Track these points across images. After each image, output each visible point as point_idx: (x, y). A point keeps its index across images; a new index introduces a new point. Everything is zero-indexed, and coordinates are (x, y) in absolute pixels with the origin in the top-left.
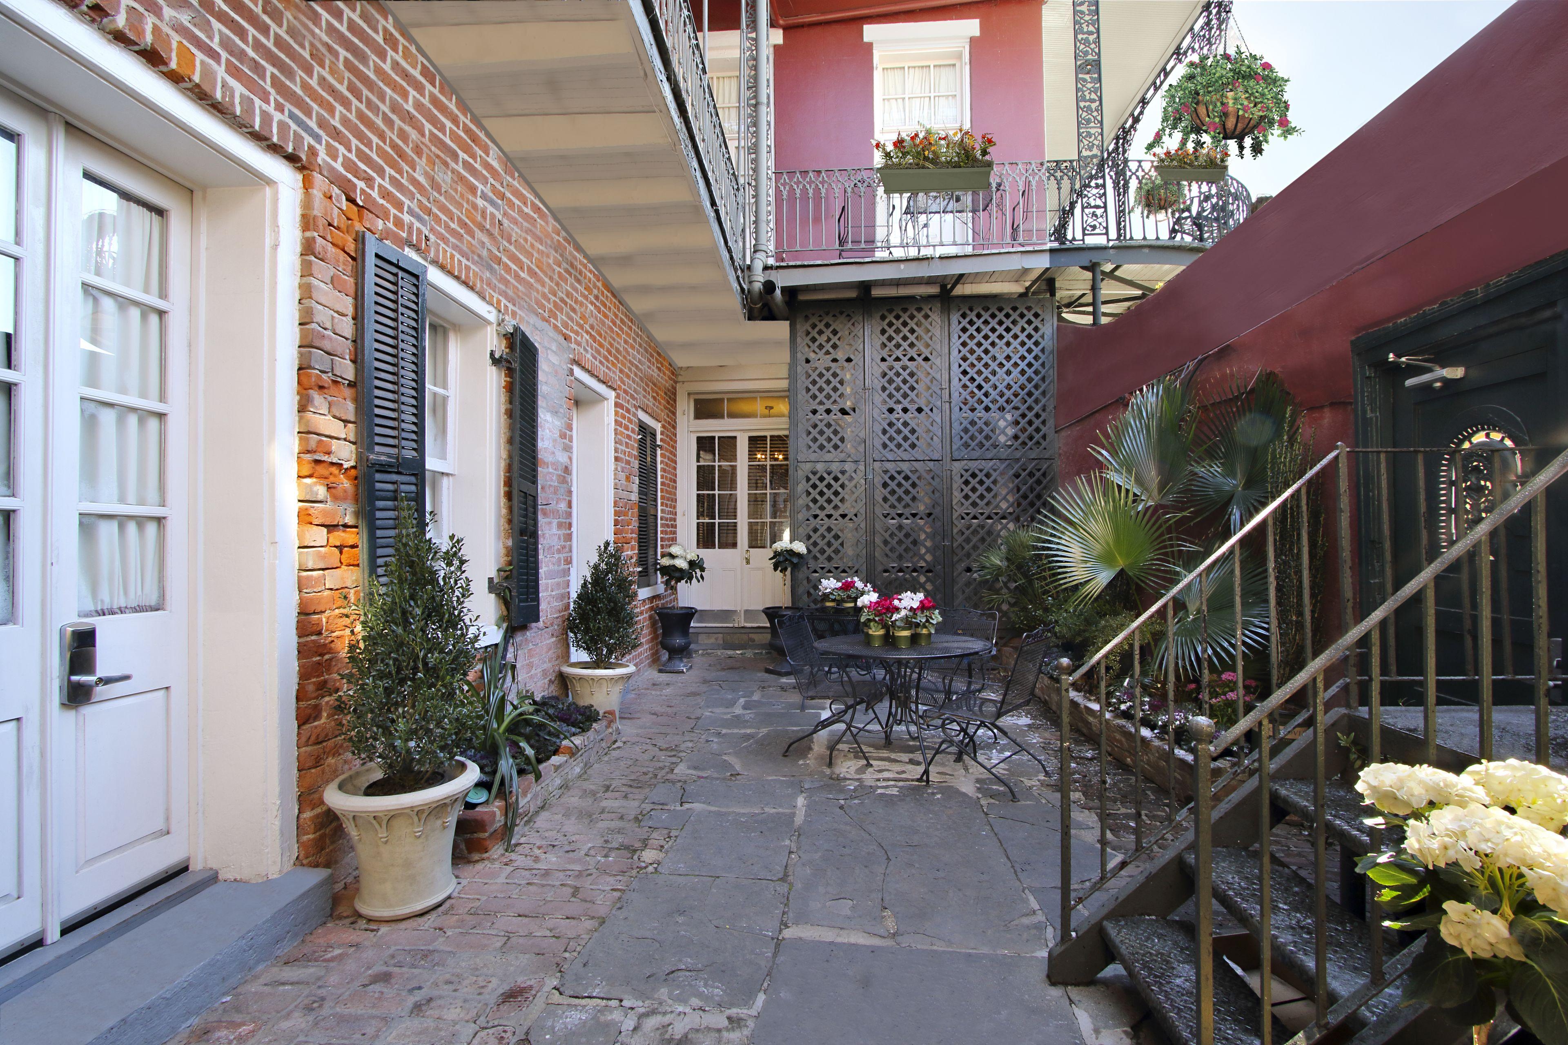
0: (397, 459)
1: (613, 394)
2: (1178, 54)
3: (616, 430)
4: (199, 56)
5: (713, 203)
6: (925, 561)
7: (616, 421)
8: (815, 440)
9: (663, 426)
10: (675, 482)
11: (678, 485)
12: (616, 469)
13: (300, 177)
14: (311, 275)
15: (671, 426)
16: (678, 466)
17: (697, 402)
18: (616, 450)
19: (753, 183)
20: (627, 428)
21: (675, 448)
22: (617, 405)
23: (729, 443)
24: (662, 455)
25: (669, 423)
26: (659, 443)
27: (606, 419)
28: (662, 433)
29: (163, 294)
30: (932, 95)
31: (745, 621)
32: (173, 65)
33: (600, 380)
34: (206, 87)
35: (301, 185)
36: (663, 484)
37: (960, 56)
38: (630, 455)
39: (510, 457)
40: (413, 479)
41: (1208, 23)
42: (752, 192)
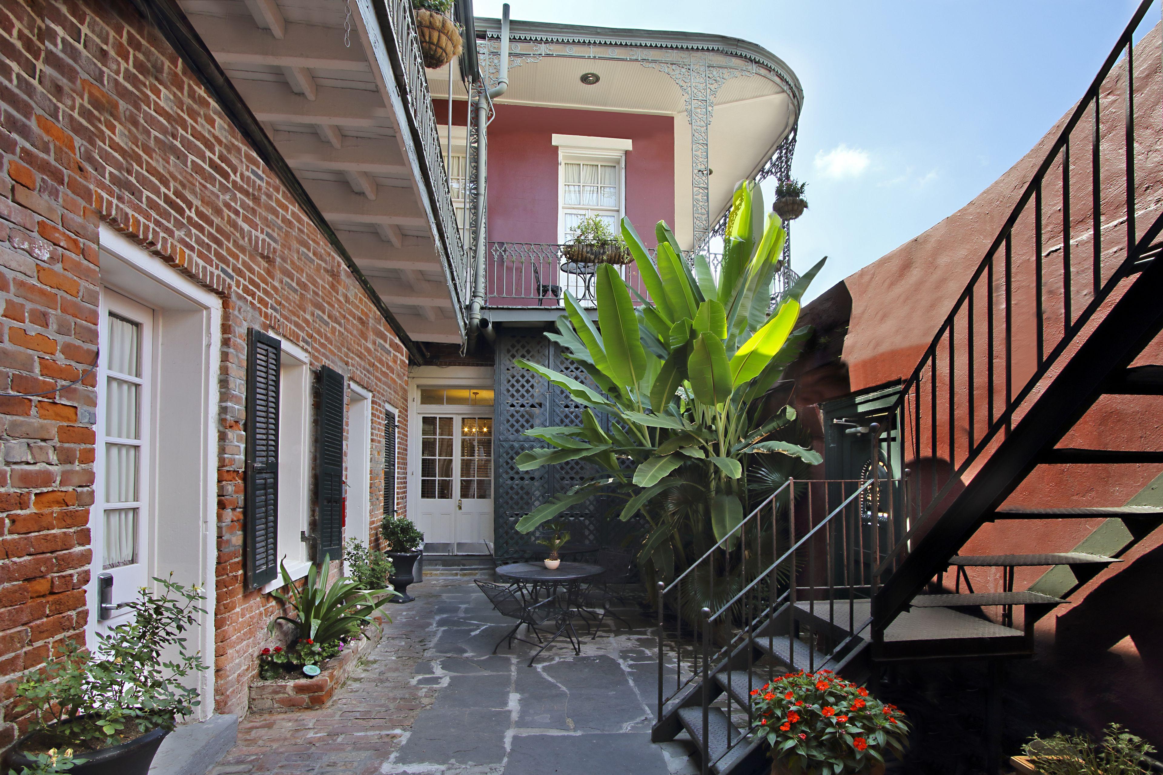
0: (267, 464)
1: (370, 395)
2: (763, 172)
3: (372, 420)
4: (187, 251)
5: (453, 279)
6: (589, 510)
7: (372, 414)
8: (512, 426)
9: (400, 412)
10: (406, 450)
11: (409, 452)
12: (372, 448)
13: (221, 302)
14: (228, 361)
15: (404, 410)
16: (409, 439)
17: (423, 391)
18: (372, 434)
19: (474, 248)
20: (379, 418)
21: (406, 425)
22: (373, 402)
23: (447, 422)
24: (399, 432)
25: (404, 409)
26: (397, 424)
27: (365, 412)
28: (399, 417)
29: (138, 375)
30: (599, 186)
31: (458, 551)
32: (177, 262)
33: (363, 387)
34: (189, 269)
35: (221, 306)
36: (399, 453)
37: (618, 162)
38: (380, 436)
39: (316, 451)
40: (272, 475)
41: (780, 158)
42: (472, 254)
